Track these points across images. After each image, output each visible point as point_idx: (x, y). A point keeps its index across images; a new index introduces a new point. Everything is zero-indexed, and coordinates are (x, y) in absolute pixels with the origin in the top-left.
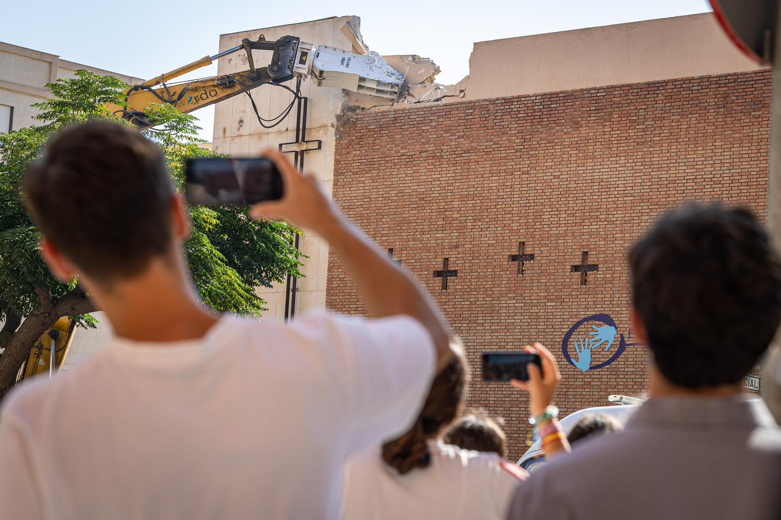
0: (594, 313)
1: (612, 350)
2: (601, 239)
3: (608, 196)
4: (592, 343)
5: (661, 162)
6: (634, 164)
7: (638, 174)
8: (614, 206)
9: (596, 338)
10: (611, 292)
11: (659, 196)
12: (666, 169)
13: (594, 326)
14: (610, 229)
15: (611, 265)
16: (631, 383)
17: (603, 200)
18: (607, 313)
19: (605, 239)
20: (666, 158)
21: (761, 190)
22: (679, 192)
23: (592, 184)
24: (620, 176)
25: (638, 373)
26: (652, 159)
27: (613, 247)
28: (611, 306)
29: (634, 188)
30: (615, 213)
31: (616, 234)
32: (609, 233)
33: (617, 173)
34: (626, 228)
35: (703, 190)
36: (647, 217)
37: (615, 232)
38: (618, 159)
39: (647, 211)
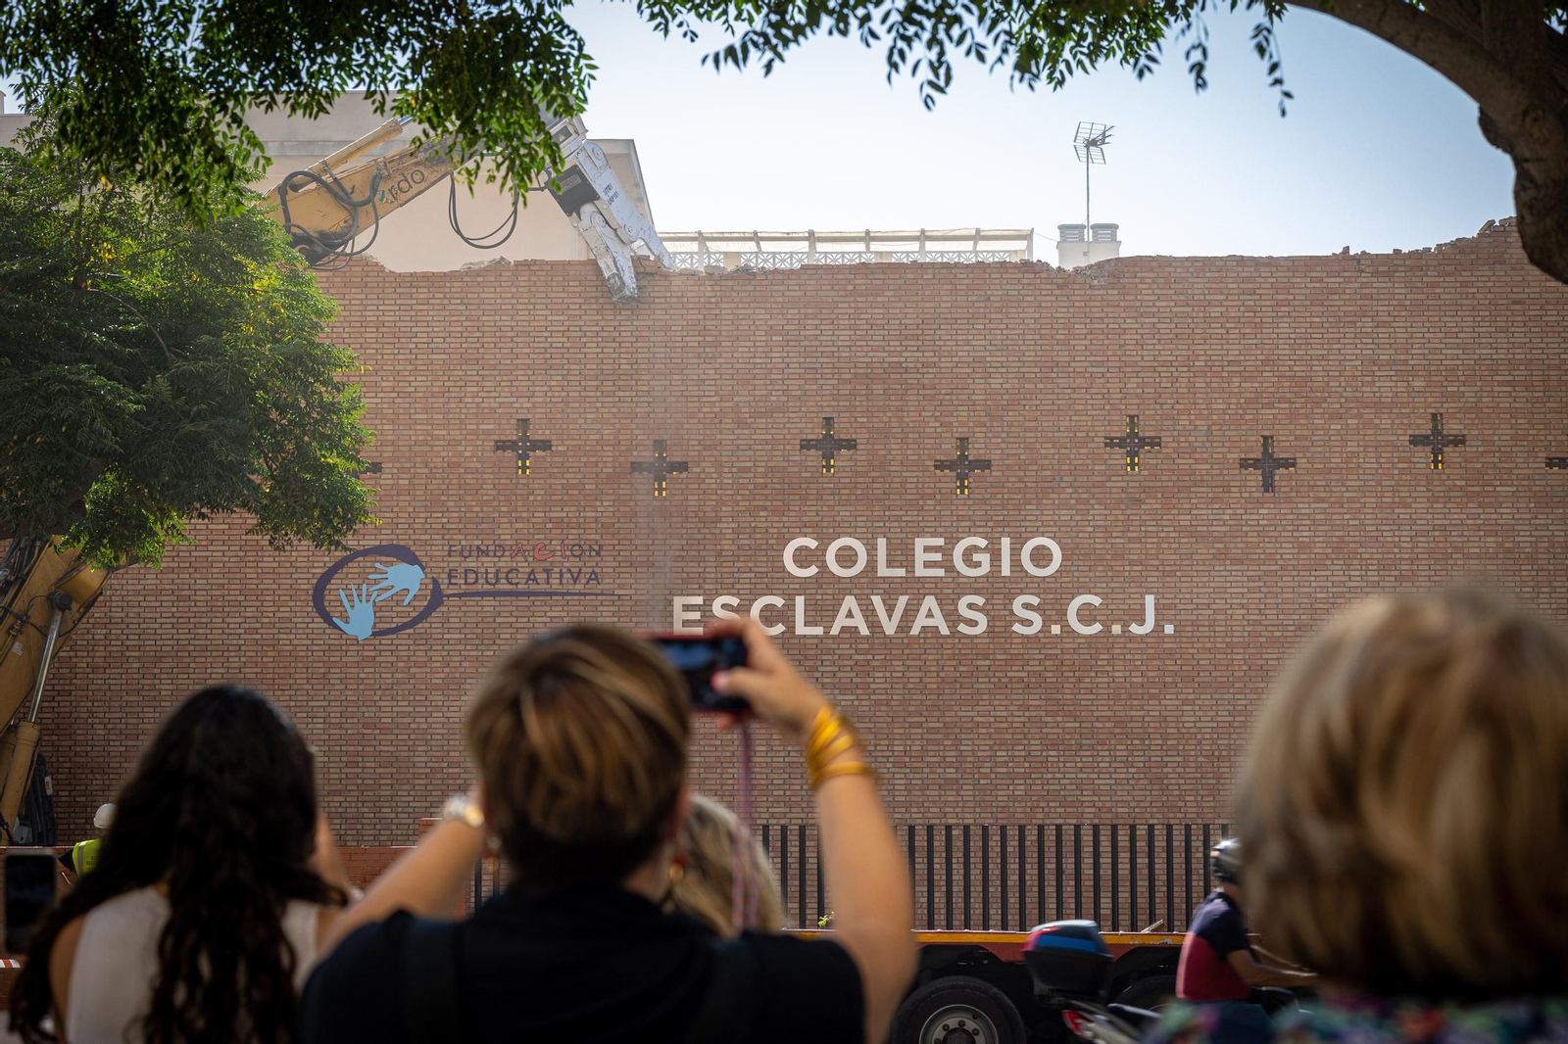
0: (378, 543)
1: (416, 603)
2: (384, 422)
3: (396, 351)
4: (376, 593)
5: (499, 301)
6: (446, 302)
7: (456, 318)
8: (410, 368)
9: (383, 585)
10: (411, 509)
11: (498, 356)
12: (510, 312)
13: (377, 565)
14: (402, 406)
15: (408, 465)
16: (458, 659)
17: (385, 357)
18: (402, 543)
19: (393, 422)
20: (510, 295)
21: (690, 355)
22: (537, 351)
23: (363, 329)
24: (419, 318)
25: (469, 642)
26: (482, 295)
27: (410, 436)
28: (411, 532)
29: (448, 340)
30: (413, 378)
31: (416, 413)
32: (401, 411)
33: (413, 313)
34: (435, 405)
35: (583, 350)
36: (476, 389)
37: (412, 411)
38: (414, 290)
39: (476, 378)
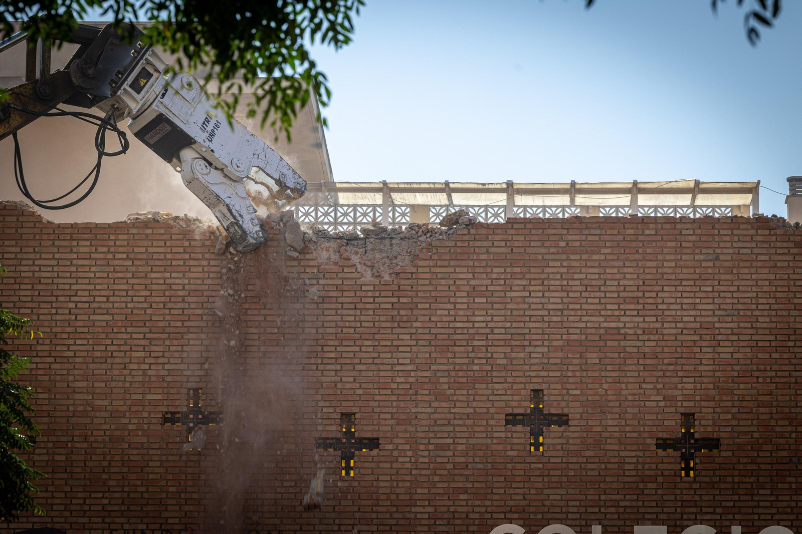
0: (30, 526)
2: (39, 390)
3: (54, 311)
5: (169, 256)
6: (110, 256)
7: (120, 275)
8: (69, 329)
10: (68, 489)
11: (167, 318)
12: (182, 269)
14: (59, 372)
15: (65, 439)
17: (41, 317)
18: (58, 526)
20: (182, 250)
21: (383, 318)
23: (17, 287)
24: (80, 275)
26: (150, 250)
27: (68, 406)
28: (67, 514)
29: (112, 299)
30: (72, 342)
31: (75, 381)
32: (58, 378)
33: (73, 269)
34: (96, 372)
36: (142, 354)
37: (71, 378)
38: (75, 243)
39: (143, 342)
